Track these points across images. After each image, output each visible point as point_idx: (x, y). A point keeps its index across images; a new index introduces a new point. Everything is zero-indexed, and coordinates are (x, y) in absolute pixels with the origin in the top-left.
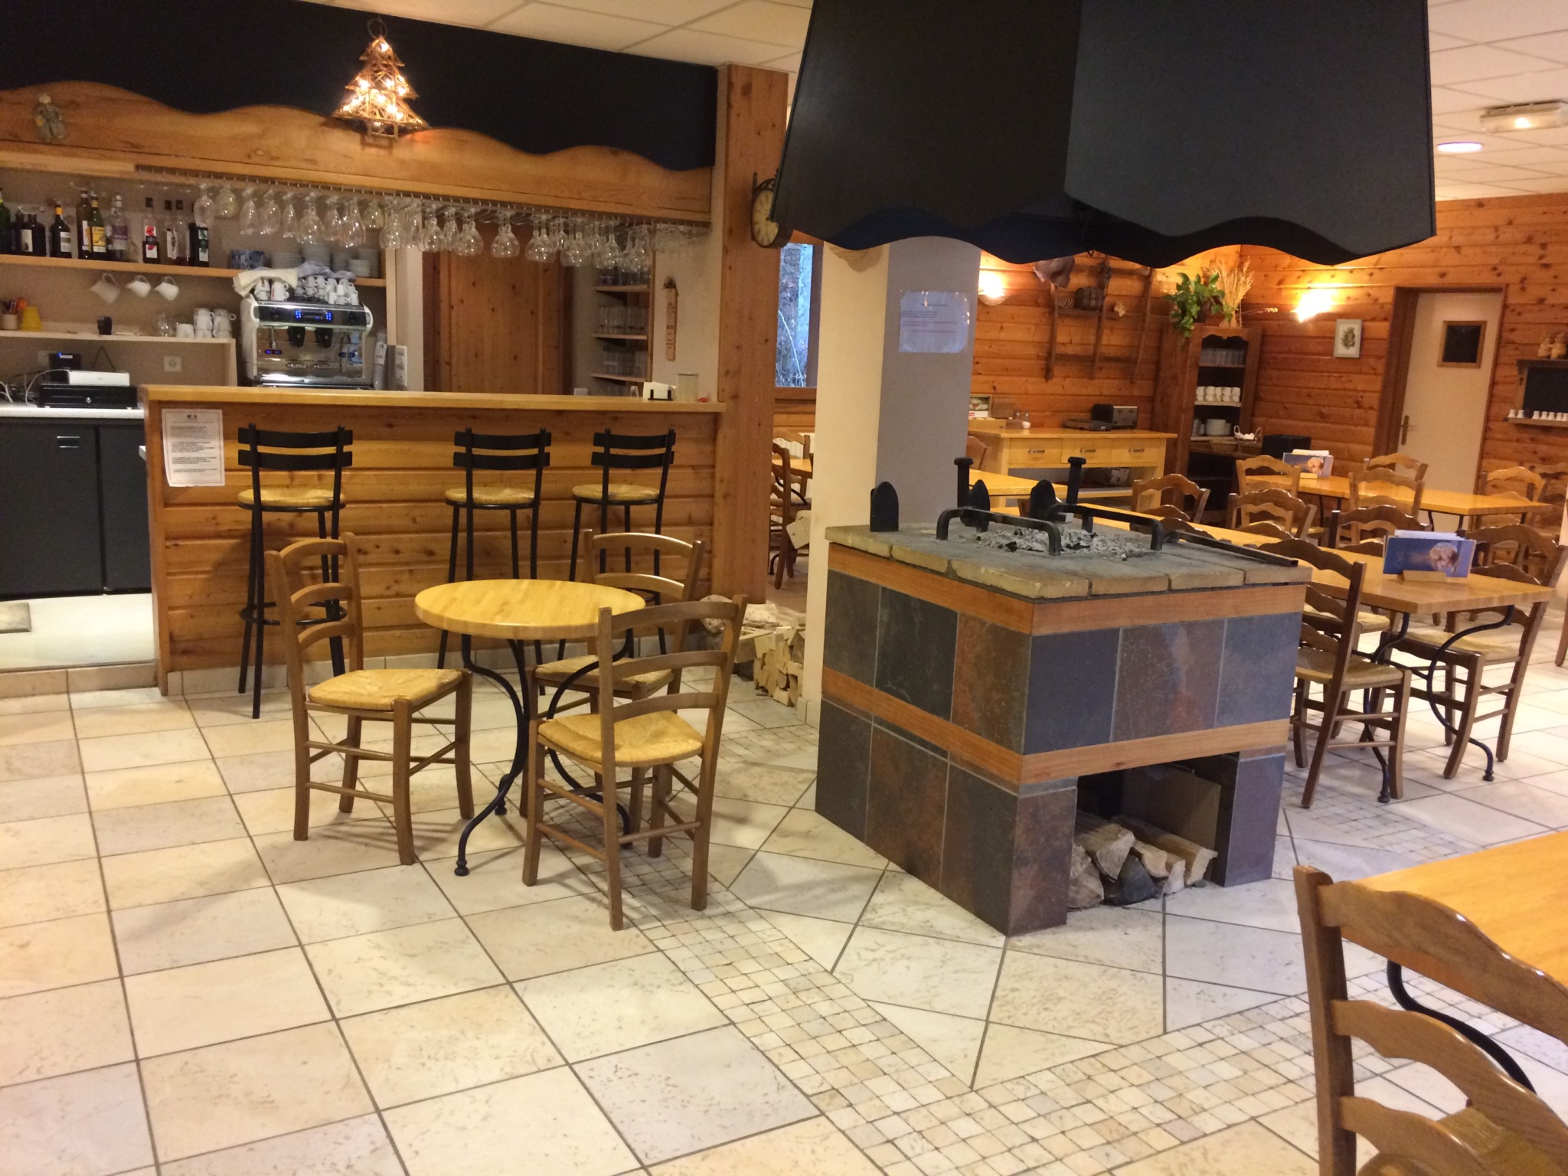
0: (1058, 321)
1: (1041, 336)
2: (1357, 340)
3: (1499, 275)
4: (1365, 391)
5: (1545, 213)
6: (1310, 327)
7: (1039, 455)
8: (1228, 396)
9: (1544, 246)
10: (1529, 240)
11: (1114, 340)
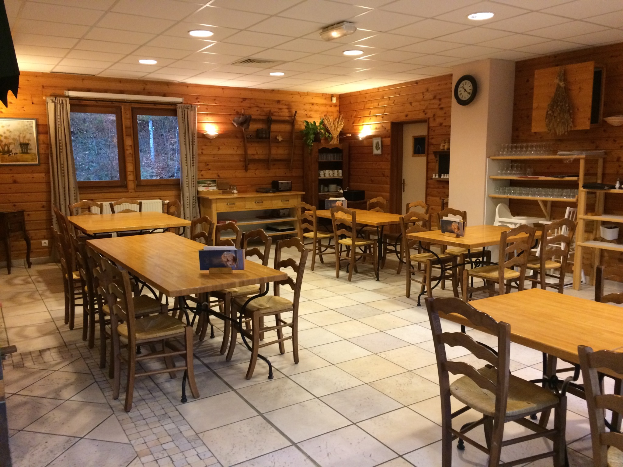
0: (248, 145)
1: (240, 152)
2: (380, 146)
3: (426, 114)
4: (385, 169)
5: (439, 85)
6: (365, 142)
7: (233, 205)
8: (337, 174)
9: (440, 100)
10: (435, 98)
11: (279, 152)
